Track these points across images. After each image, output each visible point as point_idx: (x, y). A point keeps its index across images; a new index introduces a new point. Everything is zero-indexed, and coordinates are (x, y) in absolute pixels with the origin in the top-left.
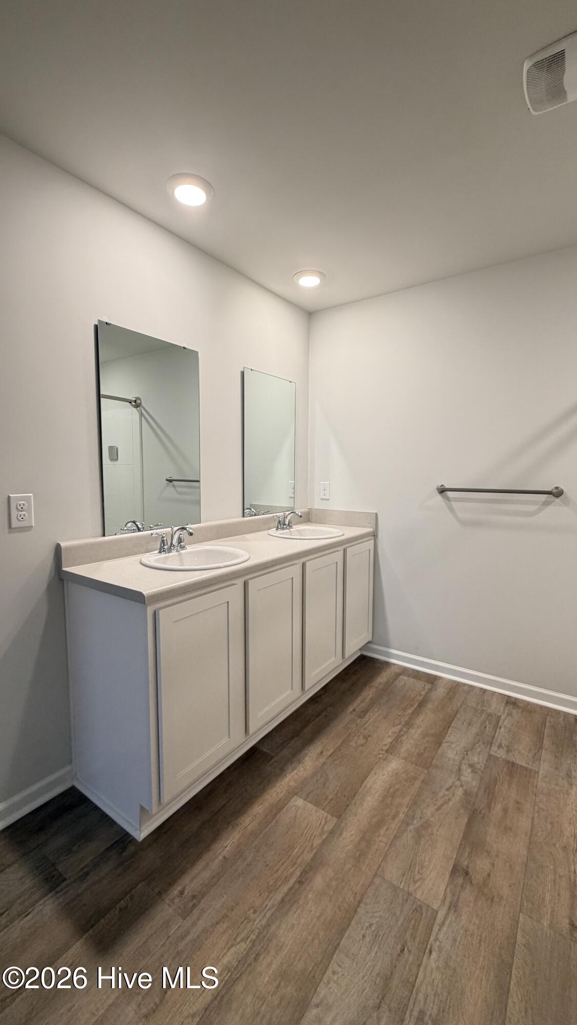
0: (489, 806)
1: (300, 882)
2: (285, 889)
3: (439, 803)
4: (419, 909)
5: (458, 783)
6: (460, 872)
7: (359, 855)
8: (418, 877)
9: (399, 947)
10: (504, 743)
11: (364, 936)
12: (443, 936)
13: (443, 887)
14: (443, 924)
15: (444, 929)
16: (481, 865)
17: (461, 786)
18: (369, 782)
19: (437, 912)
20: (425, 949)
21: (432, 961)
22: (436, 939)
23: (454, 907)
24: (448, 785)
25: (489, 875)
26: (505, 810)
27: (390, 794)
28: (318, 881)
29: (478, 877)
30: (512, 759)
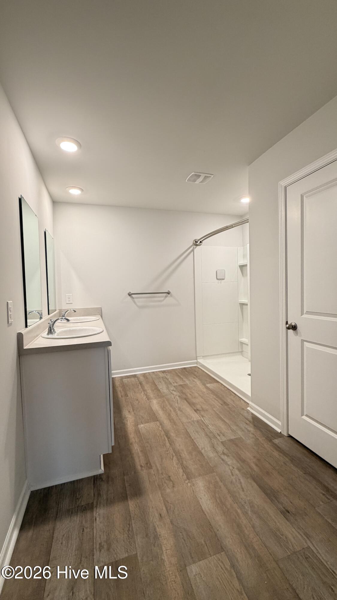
0: (186, 396)
1: (168, 438)
2: (167, 441)
3: (176, 402)
4: (198, 421)
5: (174, 396)
6: (196, 411)
7: (174, 423)
8: (191, 417)
9: (203, 430)
10: (174, 382)
11: (195, 434)
12: (207, 422)
13: (197, 415)
14: (205, 420)
15: (206, 420)
16: (198, 407)
17: (176, 396)
18: (154, 408)
19: (201, 419)
20: (207, 426)
21: (210, 427)
22: (207, 423)
23: (203, 416)
24: (173, 398)
25: (202, 407)
26: (190, 395)
27: (163, 408)
28: (173, 434)
29: (201, 409)
30: (179, 384)
